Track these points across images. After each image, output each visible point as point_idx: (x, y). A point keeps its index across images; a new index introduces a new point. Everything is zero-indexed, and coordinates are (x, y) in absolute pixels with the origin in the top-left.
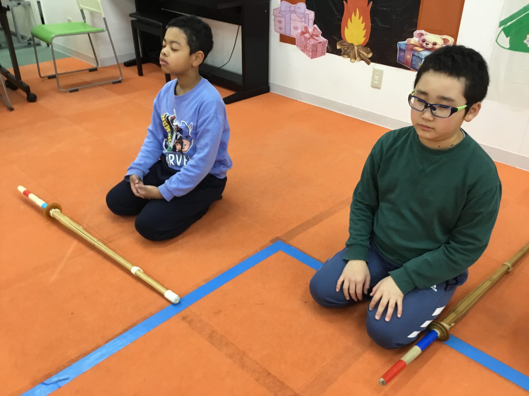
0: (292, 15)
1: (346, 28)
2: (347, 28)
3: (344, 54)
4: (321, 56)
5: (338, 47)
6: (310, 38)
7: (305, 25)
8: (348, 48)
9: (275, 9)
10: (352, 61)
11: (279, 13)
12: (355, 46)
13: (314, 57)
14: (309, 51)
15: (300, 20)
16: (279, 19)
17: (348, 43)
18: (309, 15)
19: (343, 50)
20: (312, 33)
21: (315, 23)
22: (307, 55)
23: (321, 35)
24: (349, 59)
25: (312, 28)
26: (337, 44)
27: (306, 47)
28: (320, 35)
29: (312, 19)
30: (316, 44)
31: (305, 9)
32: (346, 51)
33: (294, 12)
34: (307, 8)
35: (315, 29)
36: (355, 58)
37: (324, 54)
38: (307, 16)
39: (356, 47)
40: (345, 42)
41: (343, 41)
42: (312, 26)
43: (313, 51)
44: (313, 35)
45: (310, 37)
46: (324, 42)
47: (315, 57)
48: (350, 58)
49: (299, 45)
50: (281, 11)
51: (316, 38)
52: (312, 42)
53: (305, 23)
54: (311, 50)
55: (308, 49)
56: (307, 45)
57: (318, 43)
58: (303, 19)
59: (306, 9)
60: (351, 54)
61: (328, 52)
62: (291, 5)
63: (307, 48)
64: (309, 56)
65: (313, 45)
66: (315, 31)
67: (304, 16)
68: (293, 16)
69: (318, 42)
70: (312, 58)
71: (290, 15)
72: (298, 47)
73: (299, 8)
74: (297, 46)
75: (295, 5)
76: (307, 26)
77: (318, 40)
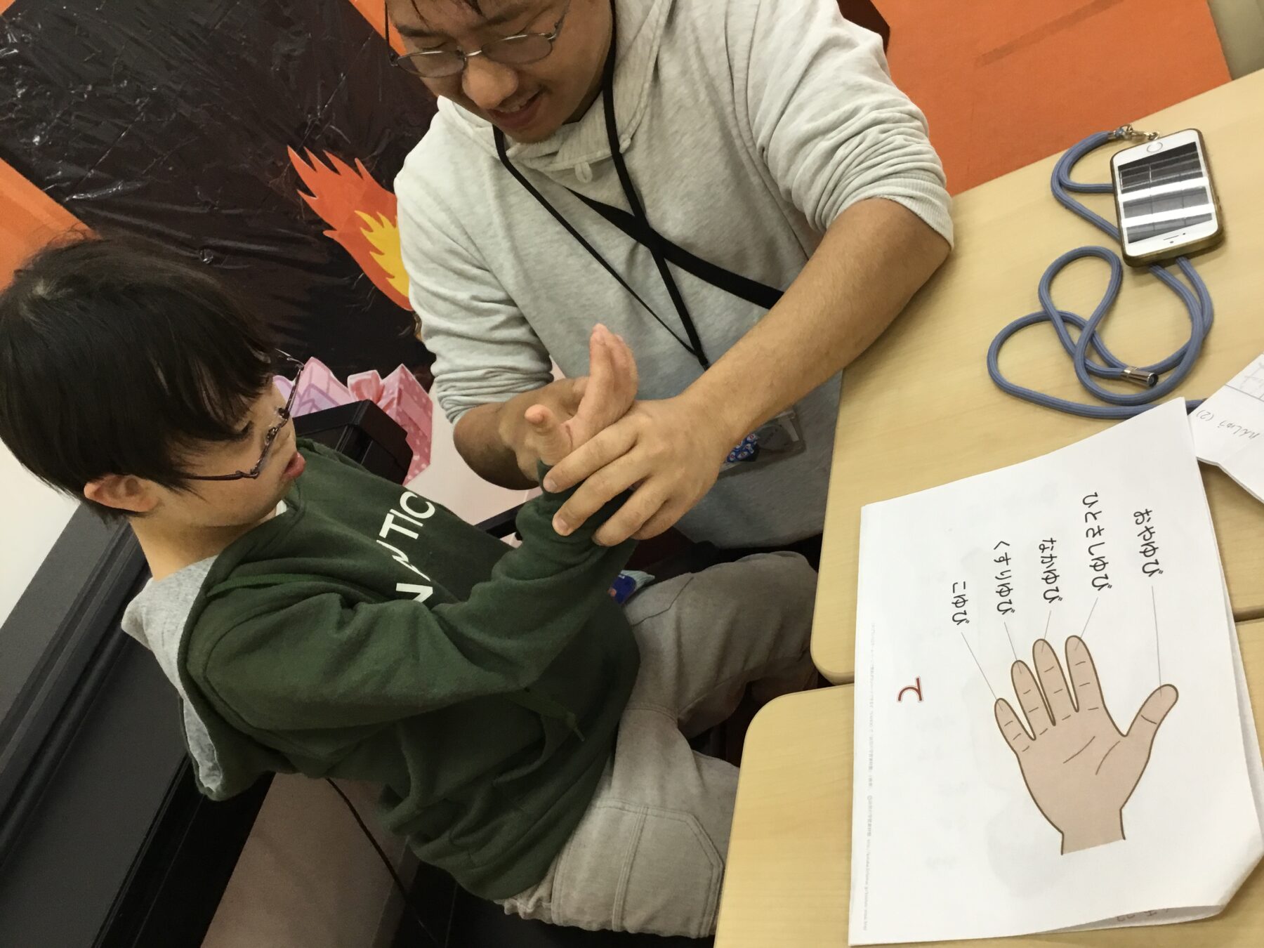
1: (391, 281)
2: (392, 277)
4: (430, 419)
21: (343, 376)
23: (383, 376)
28: (382, 382)
29: (329, 378)
31: (292, 386)
34: (293, 379)
42: (347, 392)
57: (399, 403)
59: (294, 383)
77: (392, 396)
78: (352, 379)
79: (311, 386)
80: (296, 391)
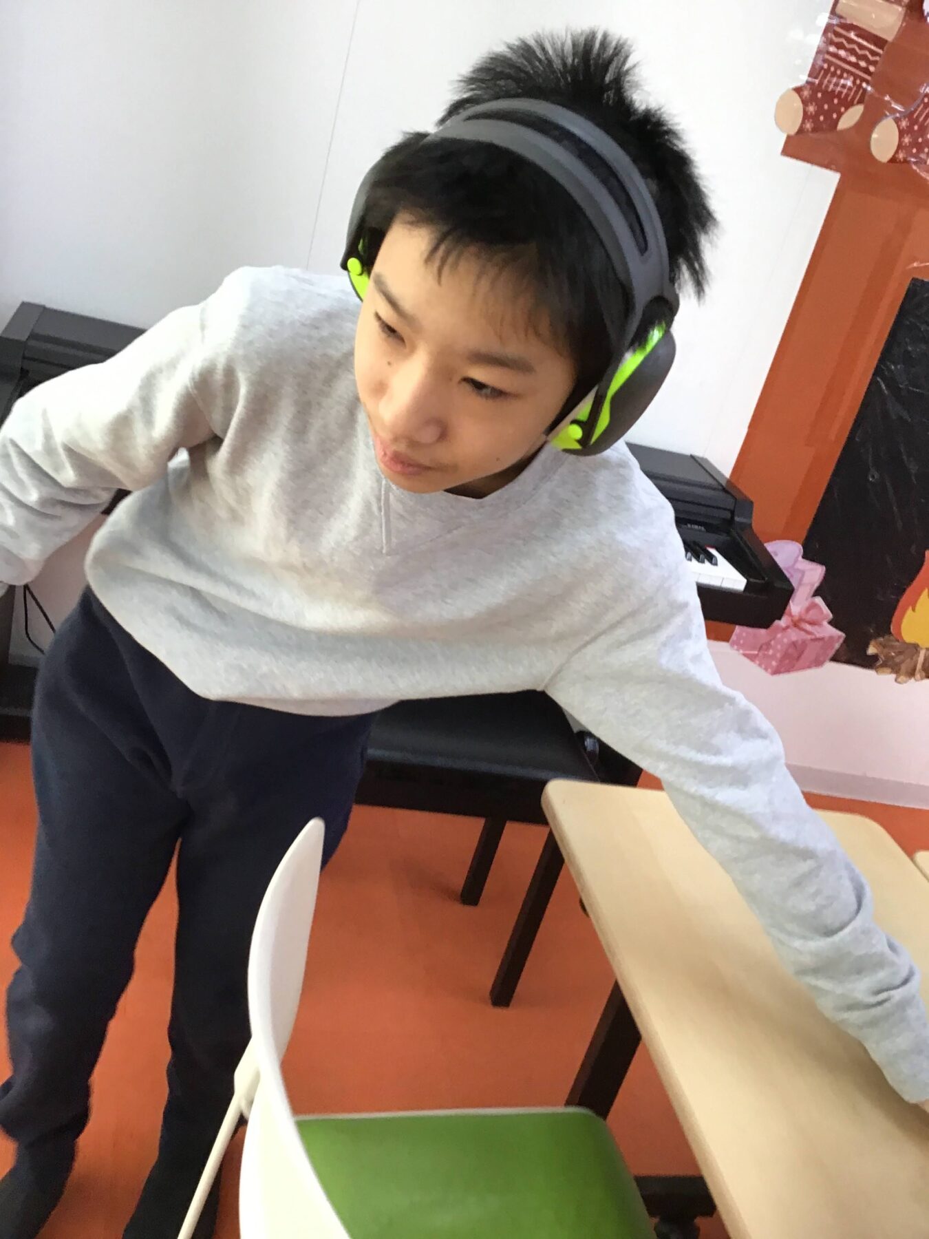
1: (910, 608)
2: (914, 610)
3: (884, 665)
4: (809, 667)
5: (871, 650)
6: (787, 627)
8: (900, 653)
10: (899, 680)
12: (922, 649)
13: (782, 669)
14: (773, 657)
17: (904, 643)
18: (807, 574)
19: (882, 657)
20: (800, 616)
22: (760, 665)
23: (830, 623)
24: (894, 676)
25: (806, 604)
26: (872, 642)
27: (764, 647)
28: (825, 623)
29: (815, 584)
30: (804, 642)
31: (797, 557)
32: (889, 658)
34: (803, 557)
35: (814, 606)
36: (912, 674)
37: (818, 663)
39: (921, 651)
40: (898, 641)
41: (892, 638)
42: (807, 599)
43: (786, 655)
44: (801, 620)
45: (791, 624)
46: (831, 638)
47: (788, 671)
48: (896, 673)
49: (742, 642)
51: (808, 627)
52: (794, 635)
54: (779, 655)
55: (771, 652)
56: (773, 643)
57: (812, 640)
59: (800, 558)
60: (903, 667)
61: (835, 659)
63: (767, 649)
64: (766, 669)
65: (794, 644)
66: (811, 612)
69: (813, 637)
70: (776, 672)
72: (736, 647)
74: (732, 645)
77: (816, 633)
78: (819, 600)
79: (803, 573)
80: (796, 561)
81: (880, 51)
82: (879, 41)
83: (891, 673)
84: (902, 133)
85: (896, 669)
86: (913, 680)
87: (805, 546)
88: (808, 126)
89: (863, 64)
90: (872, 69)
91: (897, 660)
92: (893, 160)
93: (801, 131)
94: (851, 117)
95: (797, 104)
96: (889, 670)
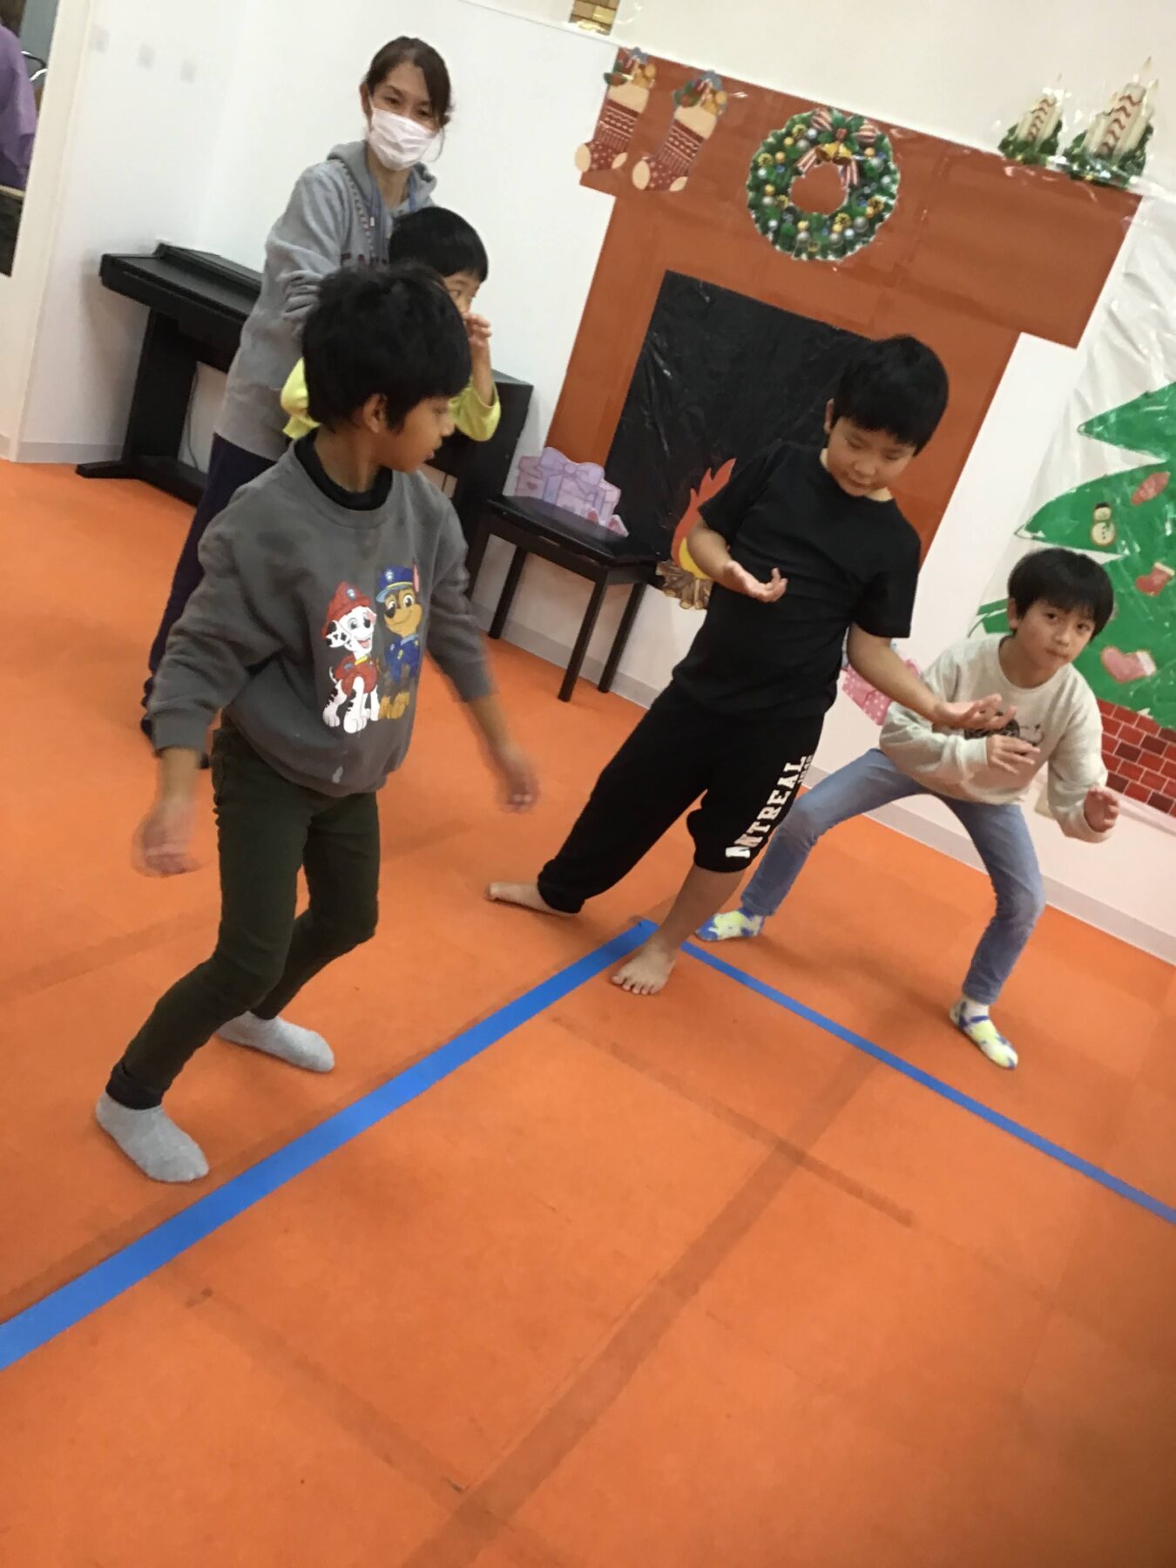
0: (565, 480)
3: (669, 588)
5: (659, 572)
7: (593, 509)
8: (680, 579)
9: (527, 458)
10: (682, 605)
11: (535, 468)
15: (583, 496)
16: (533, 481)
17: (682, 570)
18: (608, 493)
19: (667, 580)
21: (616, 511)
24: (678, 600)
25: (609, 520)
26: (658, 565)
29: (612, 503)
31: (600, 479)
32: (673, 582)
33: (574, 476)
34: (606, 479)
35: (613, 522)
36: (692, 602)
38: (601, 494)
39: (698, 583)
40: (677, 566)
41: (673, 563)
42: (610, 515)
48: (680, 598)
50: (539, 464)
53: (594, 506)
58: (591, 497)
59: (603, 480)
60: (685, 592)
62: (569, 461)
66: (613, 527)
67: (594, 491)
68: (569, 485)
71: (562, 481)
73: (587, 473)
75: (577, 464)
76: (597, 512)
78: (617, 517)
79: (605, 491)
80: (600, 482)
81: (635, 119)
82: (634, 114)
83: (676, 597)
84: (652, 170)
85: (679, 594)
86: (693, 608)
87: (606, 469)
88: (595, 166)
89: (625, 127)
90: (631, 130)
91: (680, 585)
92: (648, 188)
93: (590, 170)
94: (619, 161)
95: (587, 152)
96: (674, 594)
